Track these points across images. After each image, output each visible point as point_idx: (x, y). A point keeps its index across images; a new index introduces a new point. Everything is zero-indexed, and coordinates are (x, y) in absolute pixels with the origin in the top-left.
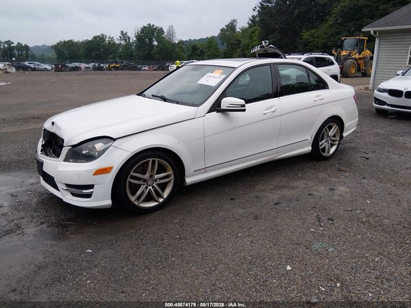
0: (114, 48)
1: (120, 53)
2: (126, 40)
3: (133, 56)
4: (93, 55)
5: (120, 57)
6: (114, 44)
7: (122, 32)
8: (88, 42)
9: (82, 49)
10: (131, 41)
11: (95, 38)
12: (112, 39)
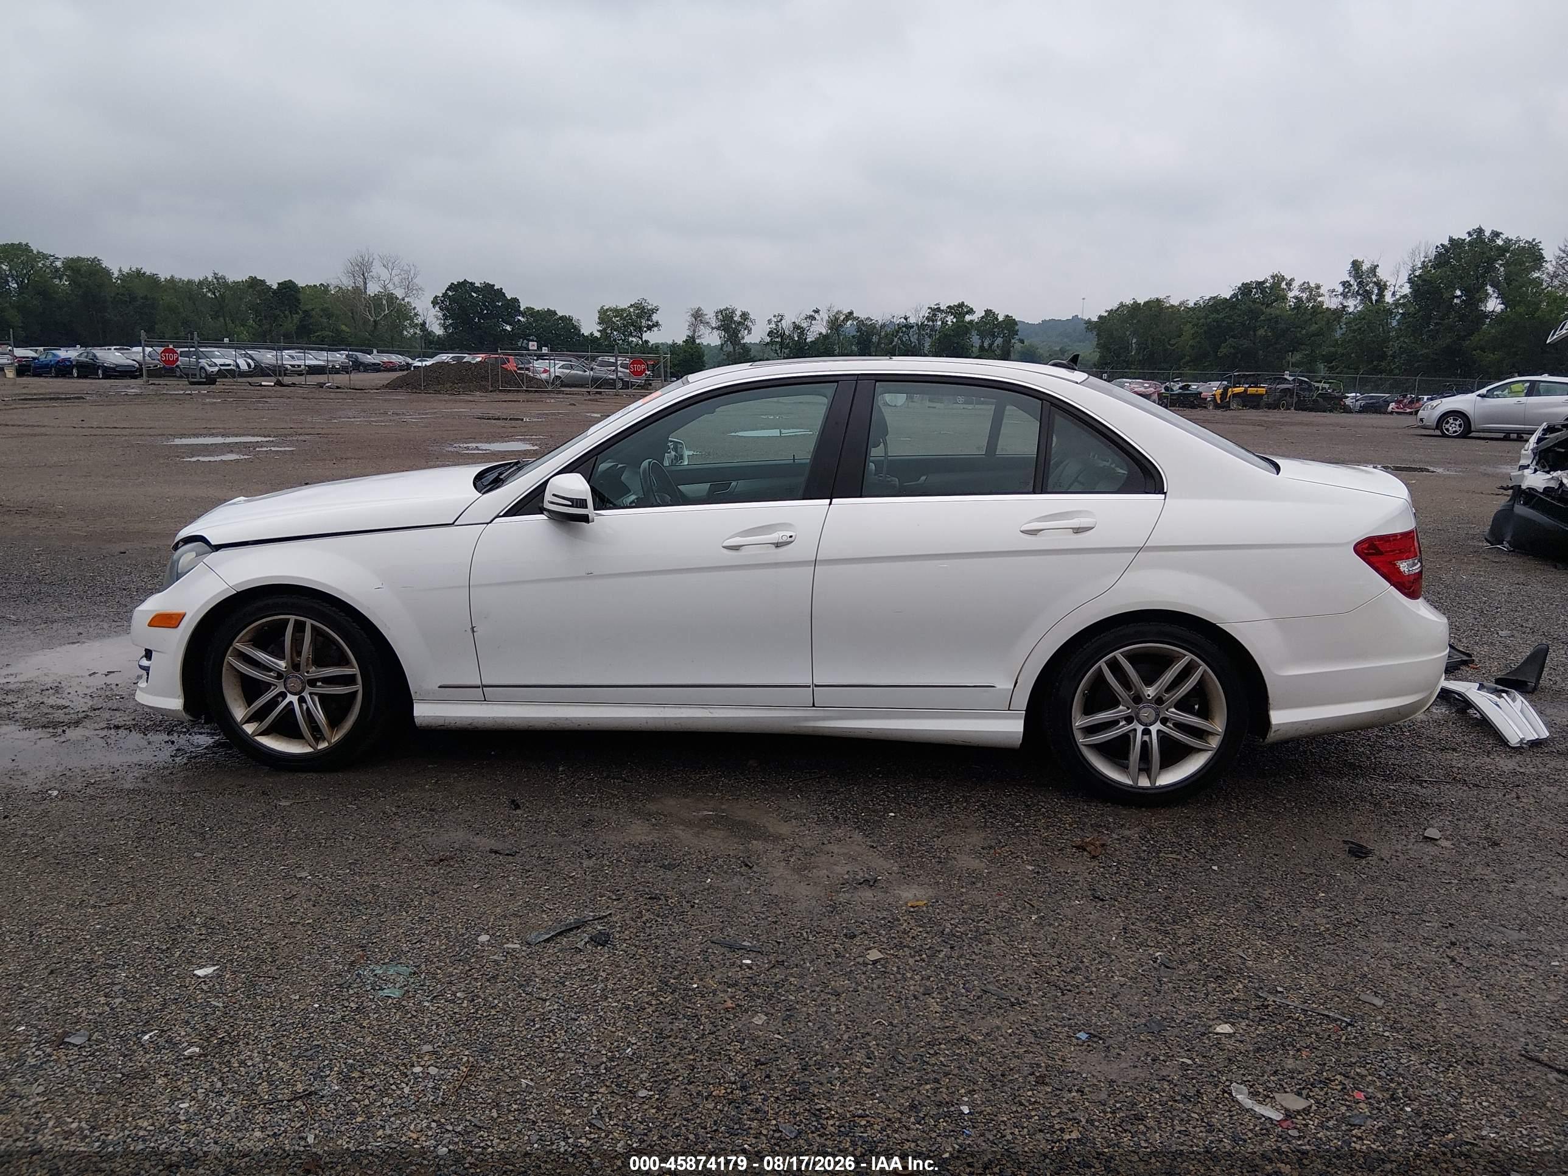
0: (1314, 328)
1: (1336, 343)
2: (1367, 294)
3: (1382, 357)
4: (1224, 350)
5: (1328, 359)
6: (1318, 309)
7: (1356, 265)
8: (1216, 305)
9: (1189, 330)
10: (1389, 298)
11: (1246, 289)
12: (1313, 291)
